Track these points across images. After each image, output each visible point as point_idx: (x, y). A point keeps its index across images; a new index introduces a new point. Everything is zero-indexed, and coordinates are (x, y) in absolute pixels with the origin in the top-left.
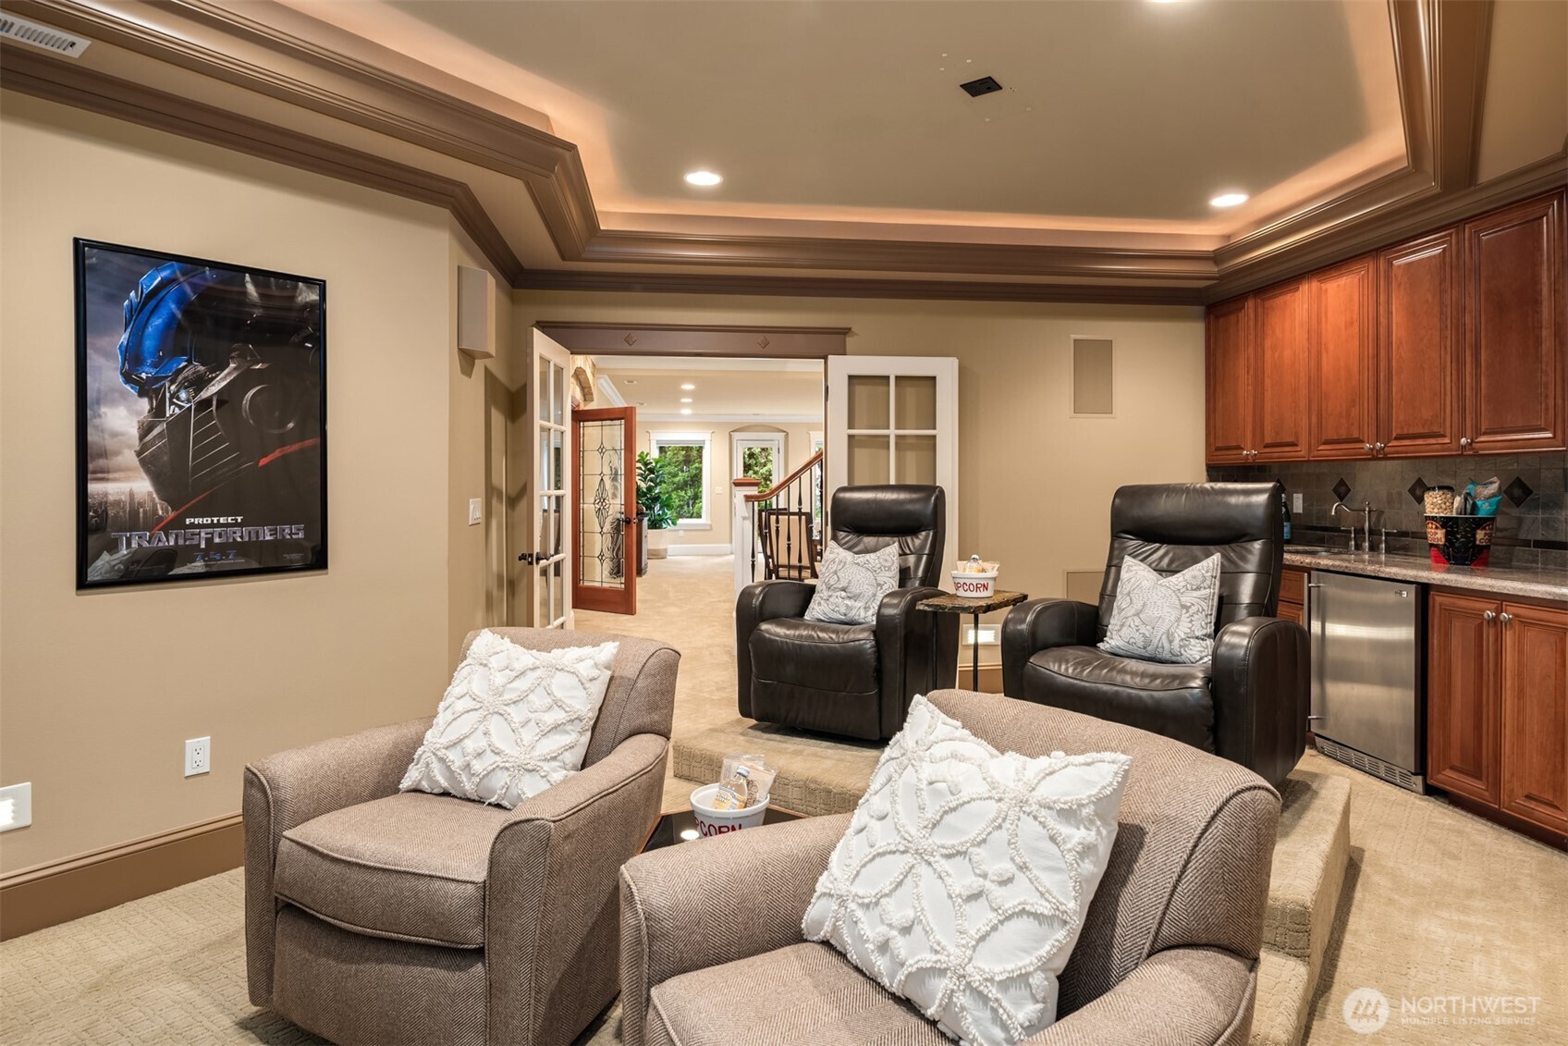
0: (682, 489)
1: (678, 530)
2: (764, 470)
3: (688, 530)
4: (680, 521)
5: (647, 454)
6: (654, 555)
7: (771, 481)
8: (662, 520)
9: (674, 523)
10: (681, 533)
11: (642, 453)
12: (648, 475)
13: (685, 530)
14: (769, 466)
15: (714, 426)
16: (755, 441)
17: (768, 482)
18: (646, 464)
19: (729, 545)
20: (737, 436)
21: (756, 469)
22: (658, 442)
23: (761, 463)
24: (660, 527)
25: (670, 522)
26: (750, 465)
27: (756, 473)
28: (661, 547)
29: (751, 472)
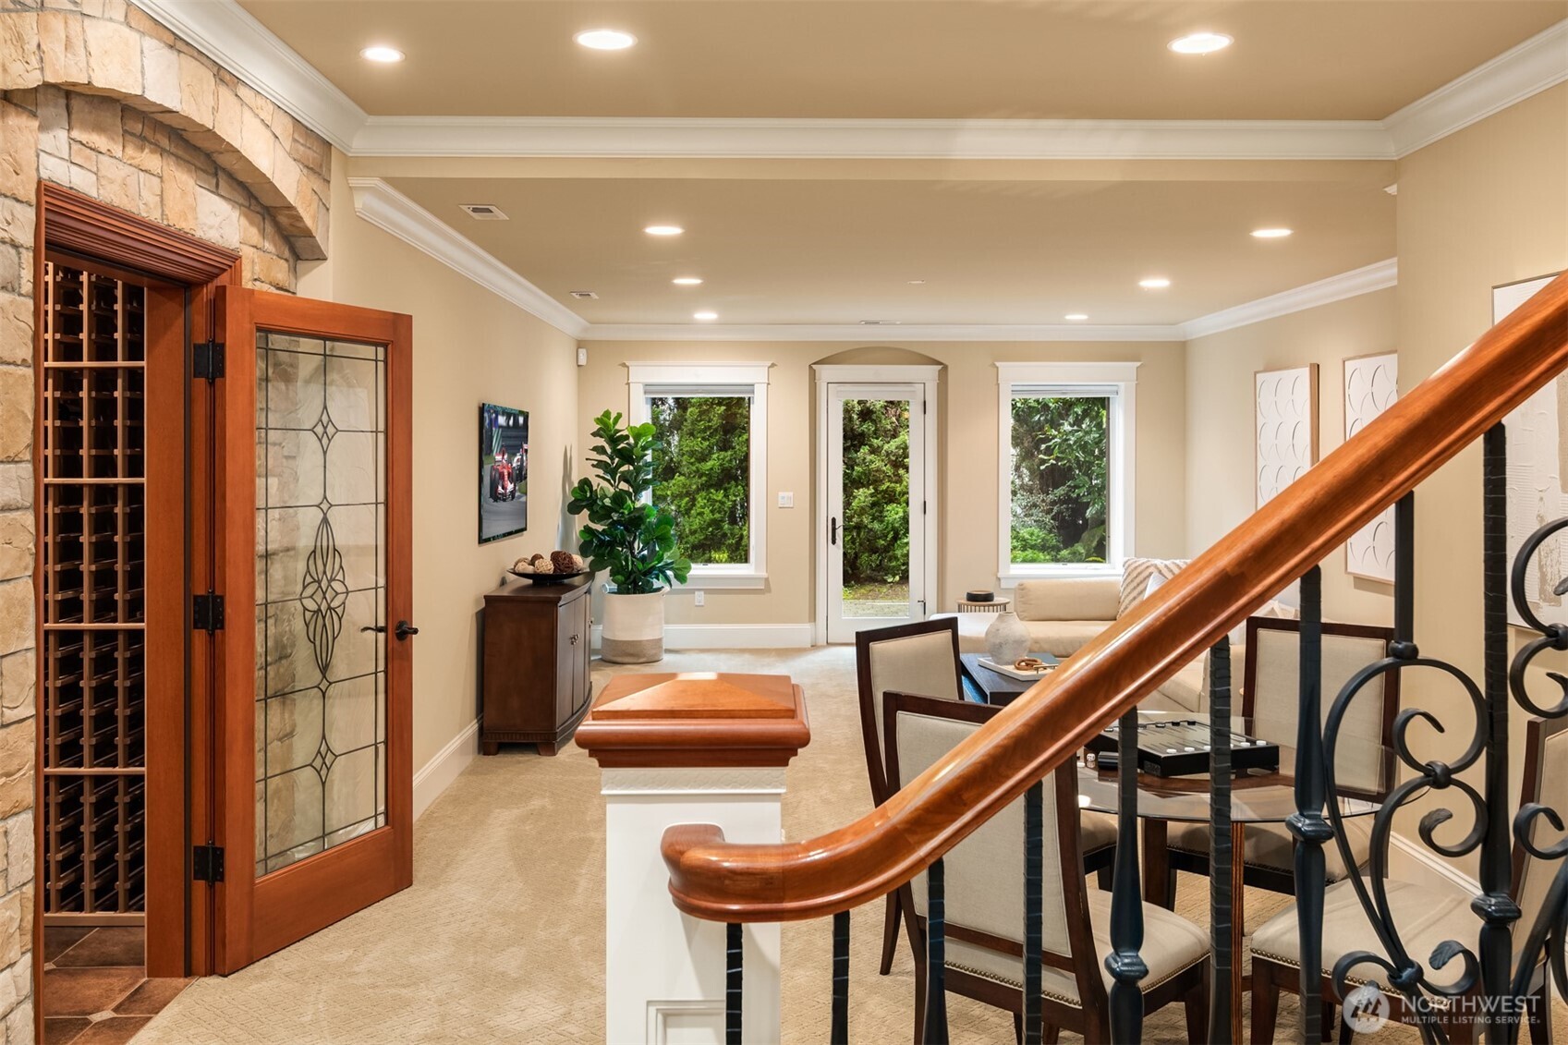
0: (718, 486)
1: (693, 591)
2: (892, 446)
3: (717, 590)
4: (697, 570)
5: (619, 416)
6: (632, 655)
7: (907, 468)
8: (648, 572)
9: (681, 579)
10: (700, 598)
11: (607, 414)
12: (619, 466)
13: (707, 591)
14: (903, 437)
15: (774, 351)
16: (872, 383)
17: (901, 471)
18: (614, 440)
19: (807, 626)
20: (826, 373)
21: (876, 442)
22: (648, 388)
23: (886, 431)
24: (647, 589)
25: (669, 573)
26: (862, 434)
27: (874, 451)
28: (646, 635)
29: (864, 450)
